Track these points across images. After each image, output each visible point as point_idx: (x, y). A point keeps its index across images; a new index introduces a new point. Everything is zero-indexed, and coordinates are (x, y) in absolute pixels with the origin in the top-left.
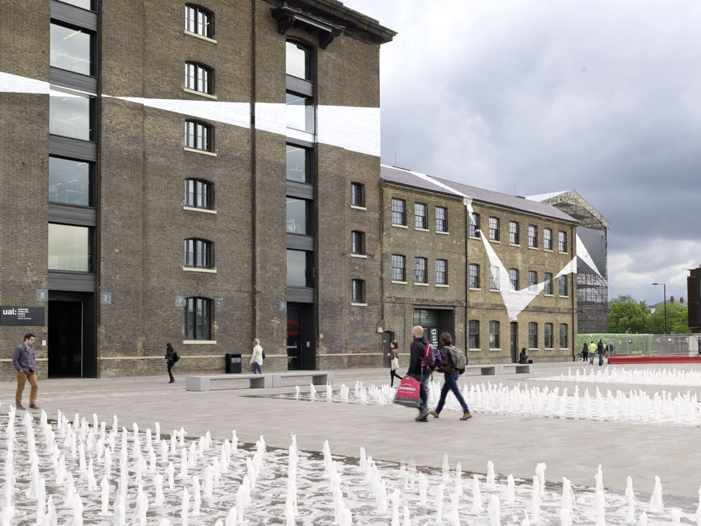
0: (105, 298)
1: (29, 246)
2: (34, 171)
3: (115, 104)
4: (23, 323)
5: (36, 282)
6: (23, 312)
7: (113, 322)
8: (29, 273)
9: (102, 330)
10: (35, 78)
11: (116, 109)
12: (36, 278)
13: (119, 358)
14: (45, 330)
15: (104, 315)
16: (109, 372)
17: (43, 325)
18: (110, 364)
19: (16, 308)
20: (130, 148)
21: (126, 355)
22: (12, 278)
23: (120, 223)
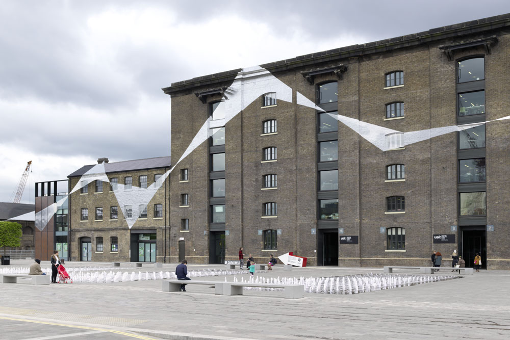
0: (490, 228)
1: (447, 206)
2: (449, 170)
3: (494, 124)
4: (444, 242)
5: (451, 223)
6: (444, 237)
7: (495, 241)
8: (447, 219)
9: (488, 245)
10: (448, 125)
11: (495, 126)
12: (450, 221)
13: (499, 260)
14: (456, 245)
15: (489, 237)
16: (492, 267)
17: (454, 242)
18: (492, 263)
19: (441, 235)
20: (504, 145)
21: (504, 258)
22: (438, 221)
23: (498, 187)
